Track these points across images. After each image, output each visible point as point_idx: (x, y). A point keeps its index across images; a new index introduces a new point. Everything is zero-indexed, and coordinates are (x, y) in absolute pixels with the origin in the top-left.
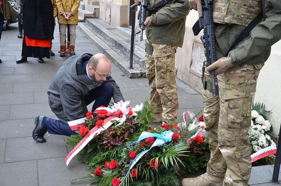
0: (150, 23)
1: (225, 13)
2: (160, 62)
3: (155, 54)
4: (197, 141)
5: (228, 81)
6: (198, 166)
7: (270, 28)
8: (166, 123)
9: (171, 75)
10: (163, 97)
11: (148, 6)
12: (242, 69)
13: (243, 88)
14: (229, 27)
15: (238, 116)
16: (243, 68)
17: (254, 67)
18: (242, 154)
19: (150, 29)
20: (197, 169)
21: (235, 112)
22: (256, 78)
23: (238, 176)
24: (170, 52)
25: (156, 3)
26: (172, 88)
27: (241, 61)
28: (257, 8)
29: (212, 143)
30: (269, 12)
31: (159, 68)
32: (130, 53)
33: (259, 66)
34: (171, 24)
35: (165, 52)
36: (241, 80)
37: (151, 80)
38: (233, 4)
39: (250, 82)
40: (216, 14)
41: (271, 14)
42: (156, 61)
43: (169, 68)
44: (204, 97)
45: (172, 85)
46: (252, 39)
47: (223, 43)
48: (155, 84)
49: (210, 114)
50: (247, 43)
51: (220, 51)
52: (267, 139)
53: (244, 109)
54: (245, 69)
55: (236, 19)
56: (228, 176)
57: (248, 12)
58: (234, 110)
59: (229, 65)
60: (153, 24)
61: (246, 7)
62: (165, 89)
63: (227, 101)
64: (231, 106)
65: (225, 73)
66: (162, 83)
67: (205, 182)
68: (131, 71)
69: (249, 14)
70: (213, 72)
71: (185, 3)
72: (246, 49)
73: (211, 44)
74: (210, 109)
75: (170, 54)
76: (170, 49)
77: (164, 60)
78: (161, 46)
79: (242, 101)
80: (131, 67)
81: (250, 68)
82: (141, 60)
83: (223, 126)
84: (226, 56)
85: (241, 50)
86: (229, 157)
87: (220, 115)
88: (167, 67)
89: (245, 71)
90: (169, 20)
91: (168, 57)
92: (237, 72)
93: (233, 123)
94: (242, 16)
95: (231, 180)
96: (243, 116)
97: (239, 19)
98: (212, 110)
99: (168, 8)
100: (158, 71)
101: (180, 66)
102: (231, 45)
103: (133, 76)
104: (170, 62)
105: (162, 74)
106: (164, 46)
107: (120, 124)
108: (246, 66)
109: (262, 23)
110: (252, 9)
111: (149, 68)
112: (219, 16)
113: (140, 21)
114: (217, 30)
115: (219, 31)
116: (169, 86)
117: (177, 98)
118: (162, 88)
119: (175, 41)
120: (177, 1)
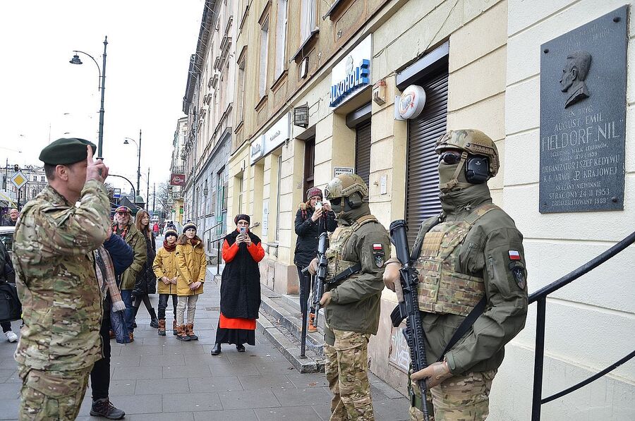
0: (328, 301)
1: (435, 298)
2: (345, 356)
3: (337, 345)
5: (446, 398)
7: (499, 322)
9: (362, 375)
10: (351, 409)
11: (326, 277)
12: (466, 380)
13: (470, 409)
14: (442, 317)
16: (467, 378)
17: (483, 376)
19: (329, 308)
22: (487, 391)
24: (360, 342)
25: (338, 273)
26: (365, 395)
27: (462, 368)
28: (479, 292)
30: (495, 297)
31: (345, 366)
32: (301, 334)
33: (490, 374)
34: (359, 303)
35: (352, 343)
36: (466, 397)
37: (333, 381)
38: (445, 286)
39: (479, 398)
40: (422, 299)
41: (499, 301)
42: (339, 355)
43: (358, 366)
45: (363, 391)
46: (475, 336)
47: (436, 340)
48: (338, 389)
50: (469, 342)
51: (432, 352)
54: (471, 379)
55: (450, 306)
57: (467, 296)
59: (445, 373)
61: (463, 290)
62: (352, 397)
65: (442, 384)
66: (349, 388)
68: (303, 362)
69: (469, 300)
71: (377, 275)
72: (469, 352)
73: (418, 342)
75: (359, 345)
76: (359, 337)
77: (351, 354)
78: (347, 334)
80: (303, 356)
81: (478, 378)
82: (317, 346)
84: (441, 359)
85: (462, 353)
88: (356, 364)
89: (470, 382)
90: (356, 297)
91: (357, 349)
92: (459, 384)
94: (459, 303)
97: (455, 306)
99: (354, 280)
100: (342, 370)
101: (374, 354)
102: (447, 343)
103: (306, 370)
104: (360, 357)
105: (349, 375)
106: (351, 333)
108: (471, 375)
109: (487, 314)
110: (471, 293)
111: (329, 364)
112: (427, 301)
113: (315, 299)
114: (426, 322)
115: (428, 323)
116: (359, 393)
117: (371, 412)
118: (348, 396)
119: (366, 327)
120: (367, 271)
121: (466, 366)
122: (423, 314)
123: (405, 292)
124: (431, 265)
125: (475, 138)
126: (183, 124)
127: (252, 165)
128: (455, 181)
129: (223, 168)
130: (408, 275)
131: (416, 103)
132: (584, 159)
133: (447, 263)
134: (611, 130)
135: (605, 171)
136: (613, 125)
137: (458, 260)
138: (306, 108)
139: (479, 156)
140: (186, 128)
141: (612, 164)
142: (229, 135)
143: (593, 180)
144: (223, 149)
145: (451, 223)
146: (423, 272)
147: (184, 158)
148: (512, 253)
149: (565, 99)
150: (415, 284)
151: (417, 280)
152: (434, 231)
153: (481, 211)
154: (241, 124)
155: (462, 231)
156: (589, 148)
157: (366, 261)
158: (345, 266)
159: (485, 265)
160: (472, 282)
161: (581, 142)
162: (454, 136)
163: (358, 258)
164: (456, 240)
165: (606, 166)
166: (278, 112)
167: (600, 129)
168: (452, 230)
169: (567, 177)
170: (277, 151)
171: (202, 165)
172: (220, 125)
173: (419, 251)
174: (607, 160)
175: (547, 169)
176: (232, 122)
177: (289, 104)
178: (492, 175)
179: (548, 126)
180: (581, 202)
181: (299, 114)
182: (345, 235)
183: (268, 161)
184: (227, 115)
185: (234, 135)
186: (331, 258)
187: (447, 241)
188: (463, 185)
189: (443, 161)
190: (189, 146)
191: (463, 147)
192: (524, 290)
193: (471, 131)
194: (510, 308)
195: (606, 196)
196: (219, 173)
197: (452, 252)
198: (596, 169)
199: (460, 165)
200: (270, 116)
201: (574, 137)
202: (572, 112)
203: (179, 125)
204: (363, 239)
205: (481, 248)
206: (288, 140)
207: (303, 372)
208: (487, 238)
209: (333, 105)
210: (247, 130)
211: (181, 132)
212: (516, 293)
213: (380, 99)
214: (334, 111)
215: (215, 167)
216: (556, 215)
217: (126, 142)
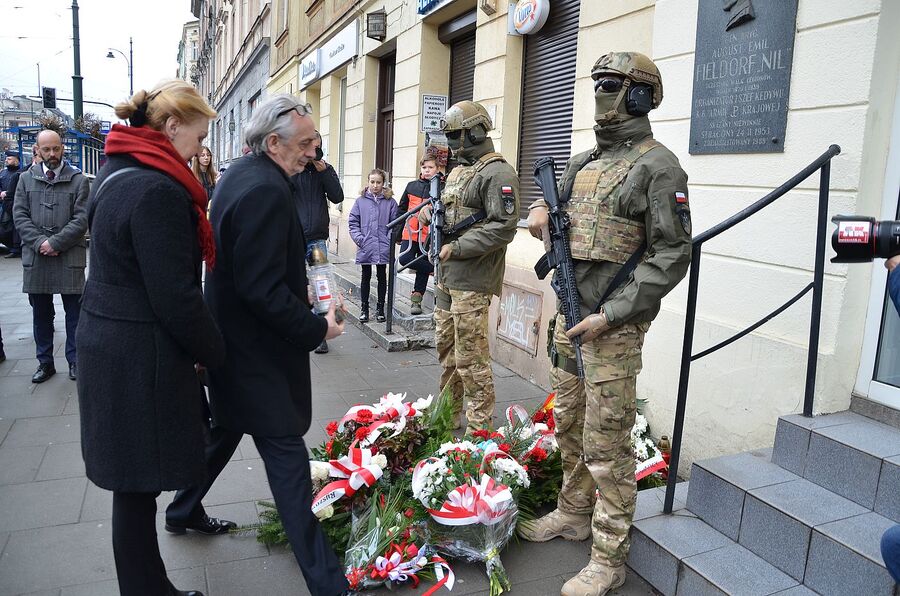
1: (591, 244)
2: (464, 321)
3: (454, 308)
4: (537, 457)
5: (598, 352)
6: (540, 500)
7: (664, 269)
8: (473, 428)
9: (482, 343)
10: (468, 382)
11: (443, 226)
12: (620, 332)
13: (623, 363)
14: (597, 265)
15: (616, 410)
16: (622, 330)
17: (638, 329)
18: (624, 471)
19: (445, 264)
20: (539, 504)
21: (613, 402)
22: (640, 345)
23: (617, 508)
24: (481, 304)
25: (458, 221)
26: (485, 366)
27: (621, 319)
28: (638, 237)
29: (567, 457)
30: (658, 243)
31: (463, 332)
33: (644, 327)
34: (484, 257)
35: (473, 305)
36: (620, 350)
38: (603, 230)
39: (632, 352)
40: (574, 245)
41: (662, 247)
42: (456, 320)
43: (479, 332)
44: (555, 379)
45: (484, 361)
46: (636, 285)
47: (589, 291)
49: (565, 409)
50: (629, 291)
52: (647, 446)
53: (626, 396)
54: (625, 332)
55: (608, 253)
56: (600, 510)
57: (625, 242)
58: (610, 399)
59: (602, 324)
60: (454, 258)
61: (622, 235)
62: (471, 368)
63: (598, 384)
64: (606, 393)
65: (594, 340)
66: (467, 358)
67: (556, 524)
68: (390, 339)
69: (627, 246)
70: (577, 339)
71: (507, 223)
72: (629, 302)
73: (571, 293)
74: (565, 400)
75: (480, 307)
76: (480, 299)
77: (472, 318)
78: (466, 294)
79: (622, 383)
80: (389, 332)
81: (632, 330)
82: (406, 319)
83: (592, 426)
84: (597, 311)
85: (621, 303)
86: (603, 478)
87: (588, 408)
88: (477, 330)
89: (624, 335)
90: (481, 249)
91: (478, 312)
92: (612, 336)
93: (609, 421)
94: (617, 249)
95: (606, 516)
96: (624, 408)
97: (612, 253)
98: (570, 401)
99: (479, 229)
100: (460, 337)
102: (602, 295)
103: (394, 348)
104: (482, 322)
105: (468, 343)
106: (471, 293)
107: (396, 433)
108: (626, 326)
109: (649, 260)
110: (630, 238)
111: (441, 332)
112: (581, 248)
114: (579, 271)
115: (582, 271)
116: (479, 363)
117: (492, 385)
118: (466, 367)
119: (489, 286)
120: (494, 219)
121: (626, 317)
122: (576, 263)
123: (553, 238)
124: (587, 207)
125: (639, 63)
126: (192, 31)
127: (302, 91)
128: (614, 112)
129: (259, 93)
130: (559, 219)
131: (537, 14)
132: (744, 92)
133: (604, 205)
134: (777, 60)
135: (767, 107)
136: (779, 54)
137: (617, 203)
138: (382, 15)
139: (643, 85)
140: (195, 38)
141: (775, 100)
142: (266, 48)
143: (752, 117)
144: (258, 67)
145: (608, 160)
146: (576, 215)
147: (195, 79)
148: (679, 195)
149: (728, 19)
150: (567, 229)
151: (570, 223)
152: (589, 169)
153: (643, 149)
154: (286, 33)
155: (621, 170)
156: (750, 80)
157: (493, 206)
158: (466, 213)
159: (648, 208)
160: (631, 227)
161: (742, 72)
162: (616, 59)
163: (482, 203)
164: (615, 180)
165: (768, 101)
166: (341, 19)
167: (765, 59)
168: (611, 168)
169: (723, 112)
170: (339, 73)
171: (224, 91)
172: (252, 34)
173: (570, 192)
174: (769, 95)
175: (701, 102)
176: (270, 30)
177: (358, 8)
178: (654, 106)
179: (705, 50)
180: (738, 142)
181: (374, 22)
182: (466, 177)
183: (326, 85)
184: (262, 21)
185: (273, 47)
186: (449, 204)
187: (605, 181)
188: (623, 116)
189: (600, 87)
190: (203, 62)
191: (627, 72)
192: (689, 235)
193: (635, 54)
194: (676, 254)
195: (765, 136)
196: (252, 101)
197: (610, 193)
198: (756, 104)
199: (621, 94)
200: (328, 23)
201: (734, 66)
202: (734, 35)
203: (185, 32)
204: (489, 181)
205: (644, 189)
206: (356, 56)
207: (390, 350)
208: (651, 178)
209: (422, 12)
210: (294, 43)
211: (188, 43)
212: (683, 238)
213: (488, 6)
214: (424, 20)
215: (245, 92)
216: (708, 156)
217: (111, 55)
